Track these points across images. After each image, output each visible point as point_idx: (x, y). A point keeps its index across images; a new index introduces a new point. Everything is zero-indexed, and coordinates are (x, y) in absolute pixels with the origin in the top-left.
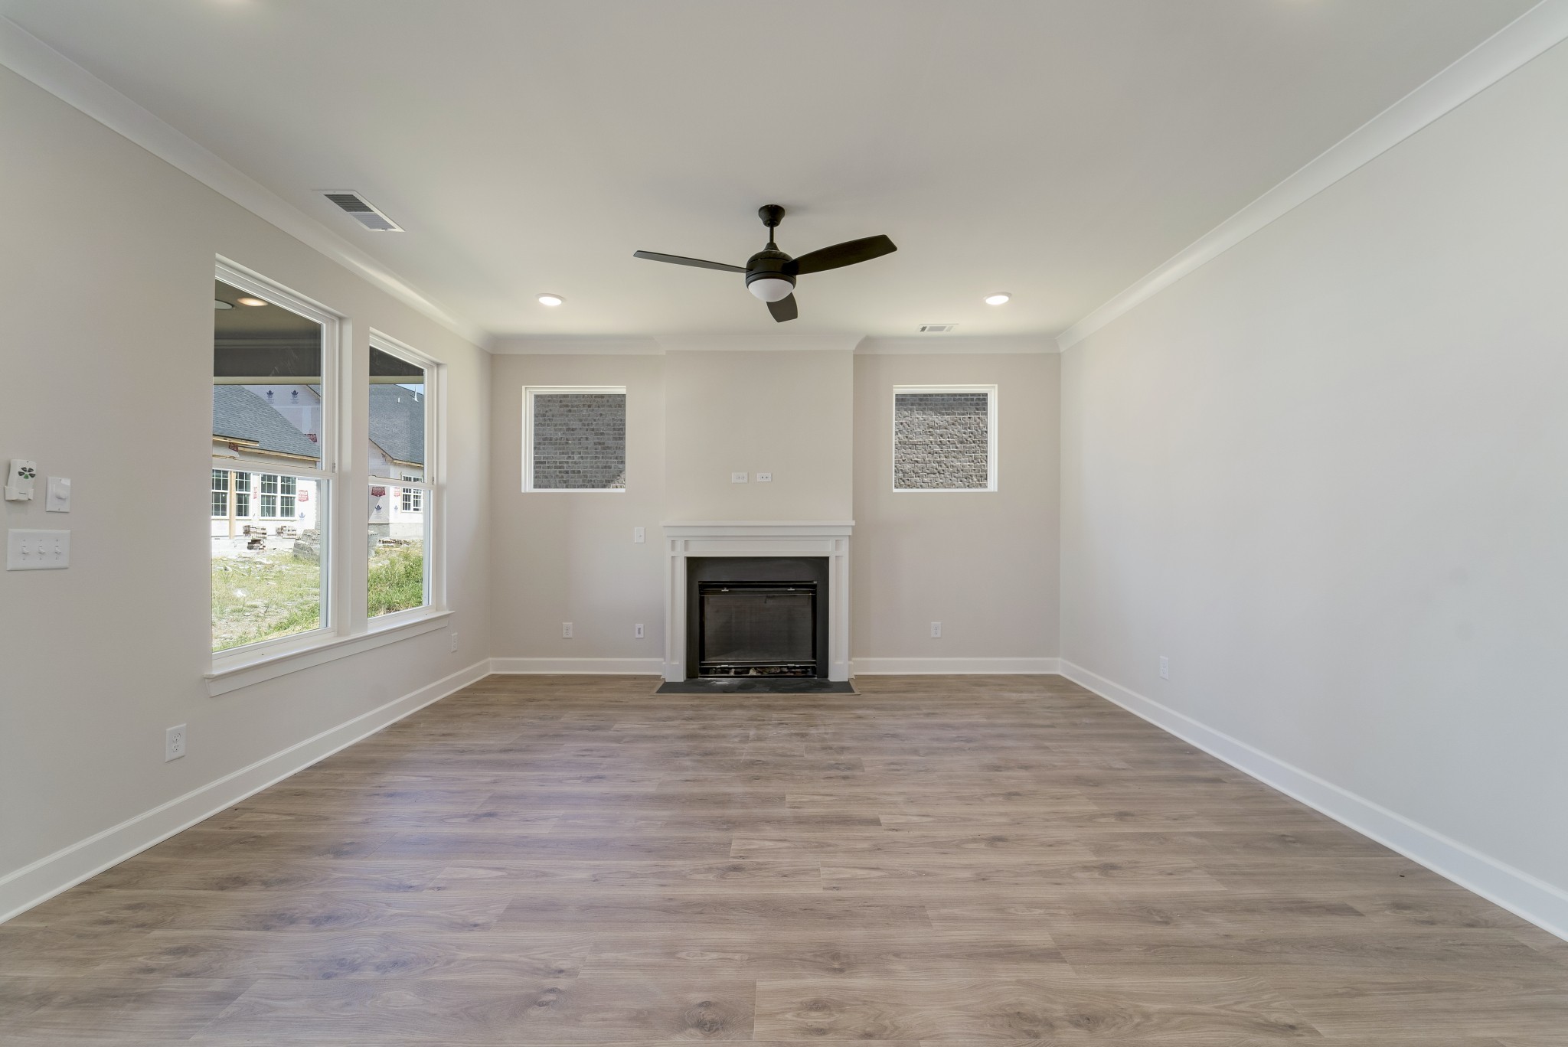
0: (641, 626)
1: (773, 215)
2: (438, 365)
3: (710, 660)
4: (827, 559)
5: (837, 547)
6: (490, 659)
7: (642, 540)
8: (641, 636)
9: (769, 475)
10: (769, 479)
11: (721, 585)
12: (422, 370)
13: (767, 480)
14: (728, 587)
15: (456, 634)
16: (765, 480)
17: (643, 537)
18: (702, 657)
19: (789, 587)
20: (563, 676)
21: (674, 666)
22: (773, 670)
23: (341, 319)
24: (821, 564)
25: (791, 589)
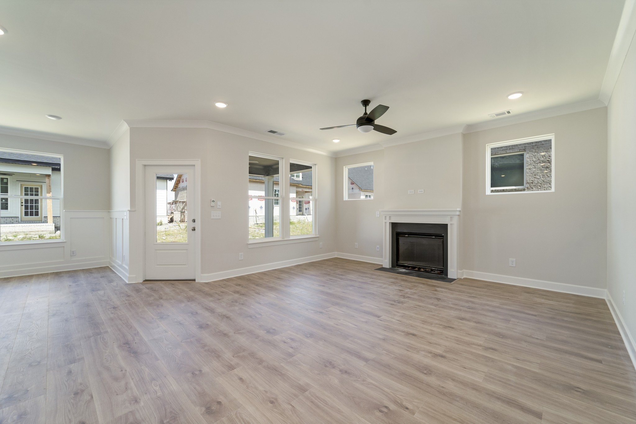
0: (378, 246)
1: (366, 103)
2: (315, 164)
3: (401, 262)
4: (447, 224)
5: (451, 220)
6: (336, 252)
7: (379, 216)
8: (379, 250)
9: (423, 190)
10: (423, 192)
11: (405, 234)
12: (312, 167)
13: (422, 192)
14: (408, 234)
15: (322, 243)
16: (421, 192)
17: (379, 215)
18: (398, 260)
19: (433, 236)
20: (354, 261)
21: (386, 262)
22: (427, 270)
23: (283, 158)
24: (445, 227)
25: (434, 237)
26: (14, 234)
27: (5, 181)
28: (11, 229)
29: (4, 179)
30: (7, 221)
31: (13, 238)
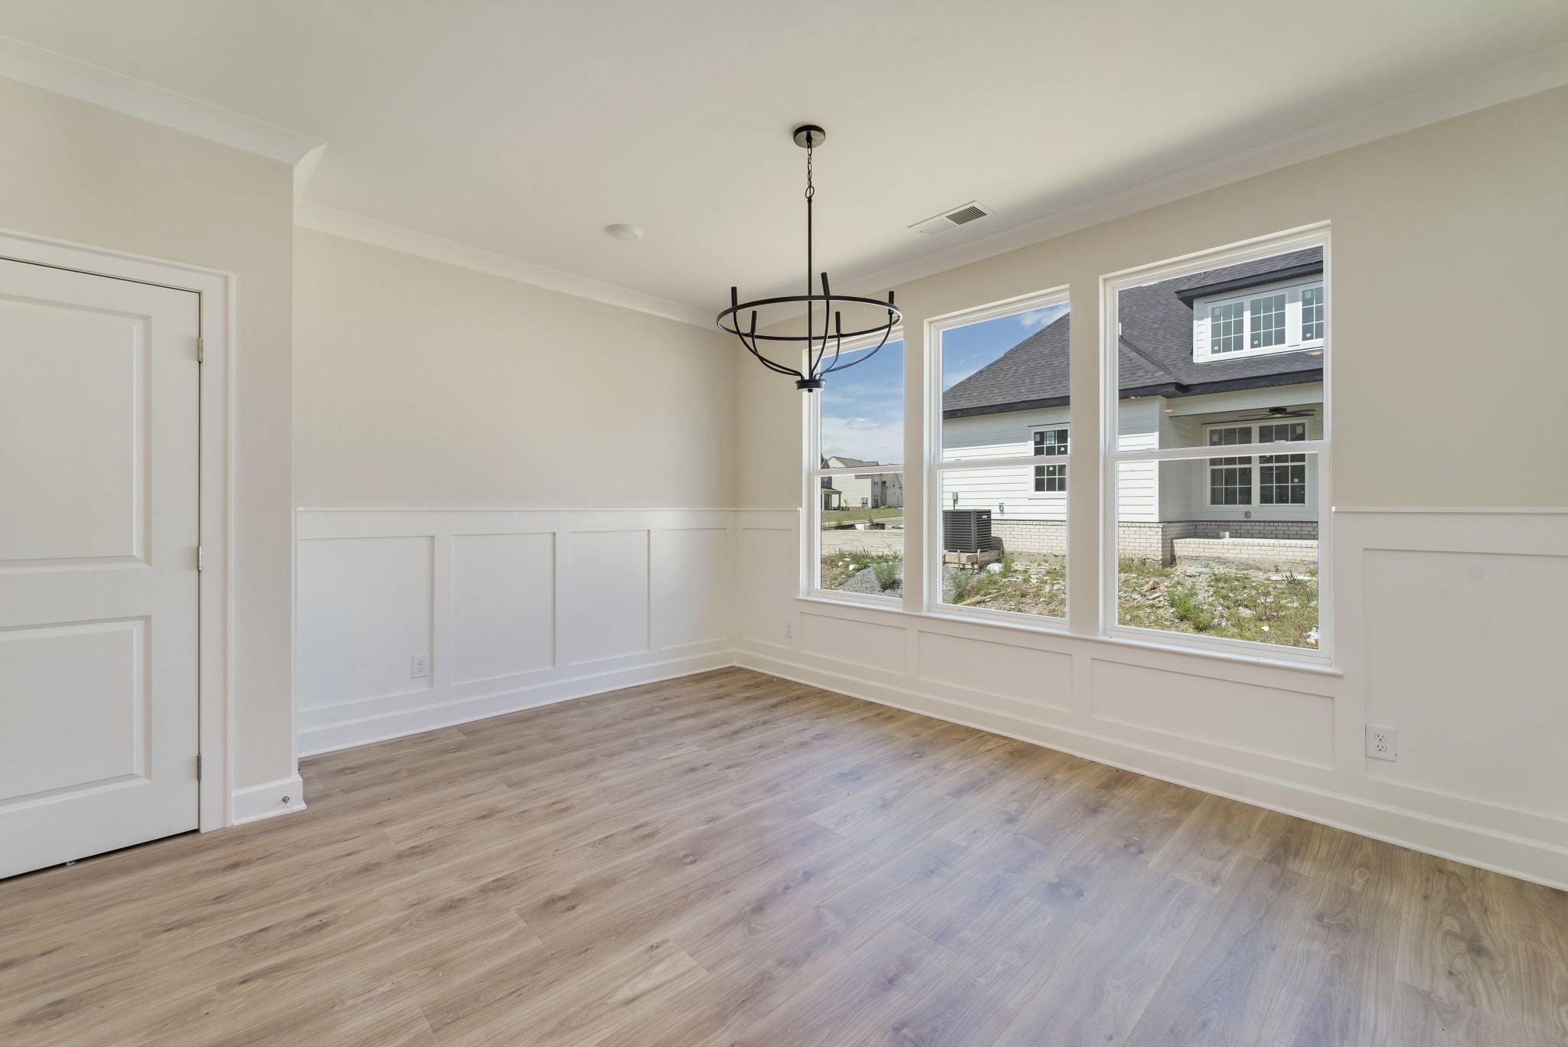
26: (1312, 567)
27: (1299, 430)
28: (1305, 554)
29: (1297, 427)
30: (1302, 533)
31: (1306, 578)
